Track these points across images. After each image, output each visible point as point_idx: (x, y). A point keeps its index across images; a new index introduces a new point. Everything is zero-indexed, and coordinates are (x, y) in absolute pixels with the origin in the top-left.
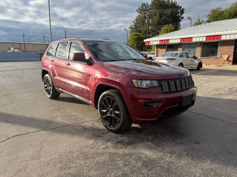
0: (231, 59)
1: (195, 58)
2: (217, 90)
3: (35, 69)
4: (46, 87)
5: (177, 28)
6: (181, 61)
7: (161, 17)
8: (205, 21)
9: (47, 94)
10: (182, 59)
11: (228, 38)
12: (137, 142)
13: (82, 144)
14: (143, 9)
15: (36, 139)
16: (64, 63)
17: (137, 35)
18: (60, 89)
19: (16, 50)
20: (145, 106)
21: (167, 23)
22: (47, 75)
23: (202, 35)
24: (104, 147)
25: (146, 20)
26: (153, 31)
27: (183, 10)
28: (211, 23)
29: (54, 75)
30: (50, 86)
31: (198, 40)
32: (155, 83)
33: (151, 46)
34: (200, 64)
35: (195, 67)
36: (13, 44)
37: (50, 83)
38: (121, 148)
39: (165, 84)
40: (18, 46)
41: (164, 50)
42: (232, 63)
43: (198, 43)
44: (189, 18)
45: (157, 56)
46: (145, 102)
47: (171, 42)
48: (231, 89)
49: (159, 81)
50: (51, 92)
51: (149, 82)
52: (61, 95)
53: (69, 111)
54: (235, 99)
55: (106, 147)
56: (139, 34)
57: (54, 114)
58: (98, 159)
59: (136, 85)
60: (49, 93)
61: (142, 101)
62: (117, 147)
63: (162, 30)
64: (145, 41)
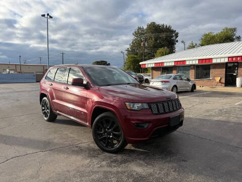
0: (223, 81)
1: (188, 80)
2: (208, 111)
3: (32, 91)
4: (43, 110)
5: (171, 51)
6: (175, 84)
7: (156, 40)
8: (198, 44)
9: (44, 116)
10: (176, 81)
11: (218, 61)
12: (130, 161)
13: (78, 163)
14: (139, 33)
15: (35, 160)
16: (62, 87)
17: (134, 57)
18: (58, 112)
19: (11, 72)
20: (137, 126)
21: (163, 46)
22: (45, 98)
23: (195, 58)
24: (99, 166)
25: (142, 43)
26: (149, 53)
27: (177, 34)
28: (203, 47)
29: (53, 98)
30: (48, 109)
31: (191, 63)
32: (146, 106)
33: (146, 68)
34: (194, 86)
35: (189, 89)
36: (8, 65)
37: (48, 106)
38: (115, 166)
39: (154, 106)
40: (14, 67)
41: (160, 72)
42: (224, 85)
43: (191, 65)
44: (183, 42)
45: (152, 78)
46: (137, 123)
47: (165, 65)
48: (221, 110)
49: (149, 104)
50: (49, 115)
51: (140, 104)
52: (58, 118)
53: (65, 133)
54: (223, 120)
55: (101, 166)
56: (136, 56)
57: (51, 137)
58: (93, 177)
59: (129, 108)
60: (46, 116)
61: (134, 122)
62: (111, 166)
63: (158, 53)
64: (141, 63)
